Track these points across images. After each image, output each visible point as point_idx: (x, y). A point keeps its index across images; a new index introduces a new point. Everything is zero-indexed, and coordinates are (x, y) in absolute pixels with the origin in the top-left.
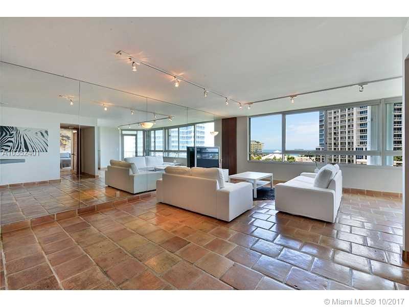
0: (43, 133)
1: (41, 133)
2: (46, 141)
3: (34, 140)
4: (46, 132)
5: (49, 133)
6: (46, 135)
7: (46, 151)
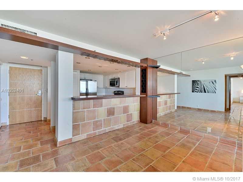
0: (213, 82)
1: (212, 82)
2: (215, 87)
3: (208, 86)
4: (215, 81)
5: (216, 82)
6: (215, 83)
7: (215, 93)
